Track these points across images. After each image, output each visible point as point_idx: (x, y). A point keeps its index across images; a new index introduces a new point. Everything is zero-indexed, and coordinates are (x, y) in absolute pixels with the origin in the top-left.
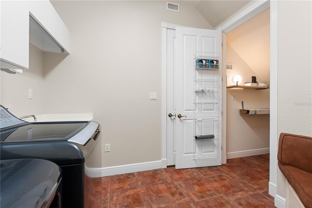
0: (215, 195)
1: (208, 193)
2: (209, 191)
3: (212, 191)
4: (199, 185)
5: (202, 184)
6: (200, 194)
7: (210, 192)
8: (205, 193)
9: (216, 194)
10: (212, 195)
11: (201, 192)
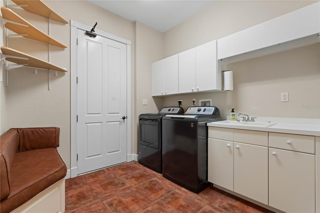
0: (162, 199)
1: (170, 200)
2: (169, 203)
3: (166, 203)
4: (181, 206)
5: (180, 209)
6: (176, 196)
7: (167, 201)
8: (172, 198)
9: (161, 201)
10: (165, 198)
11: (176, 198)
